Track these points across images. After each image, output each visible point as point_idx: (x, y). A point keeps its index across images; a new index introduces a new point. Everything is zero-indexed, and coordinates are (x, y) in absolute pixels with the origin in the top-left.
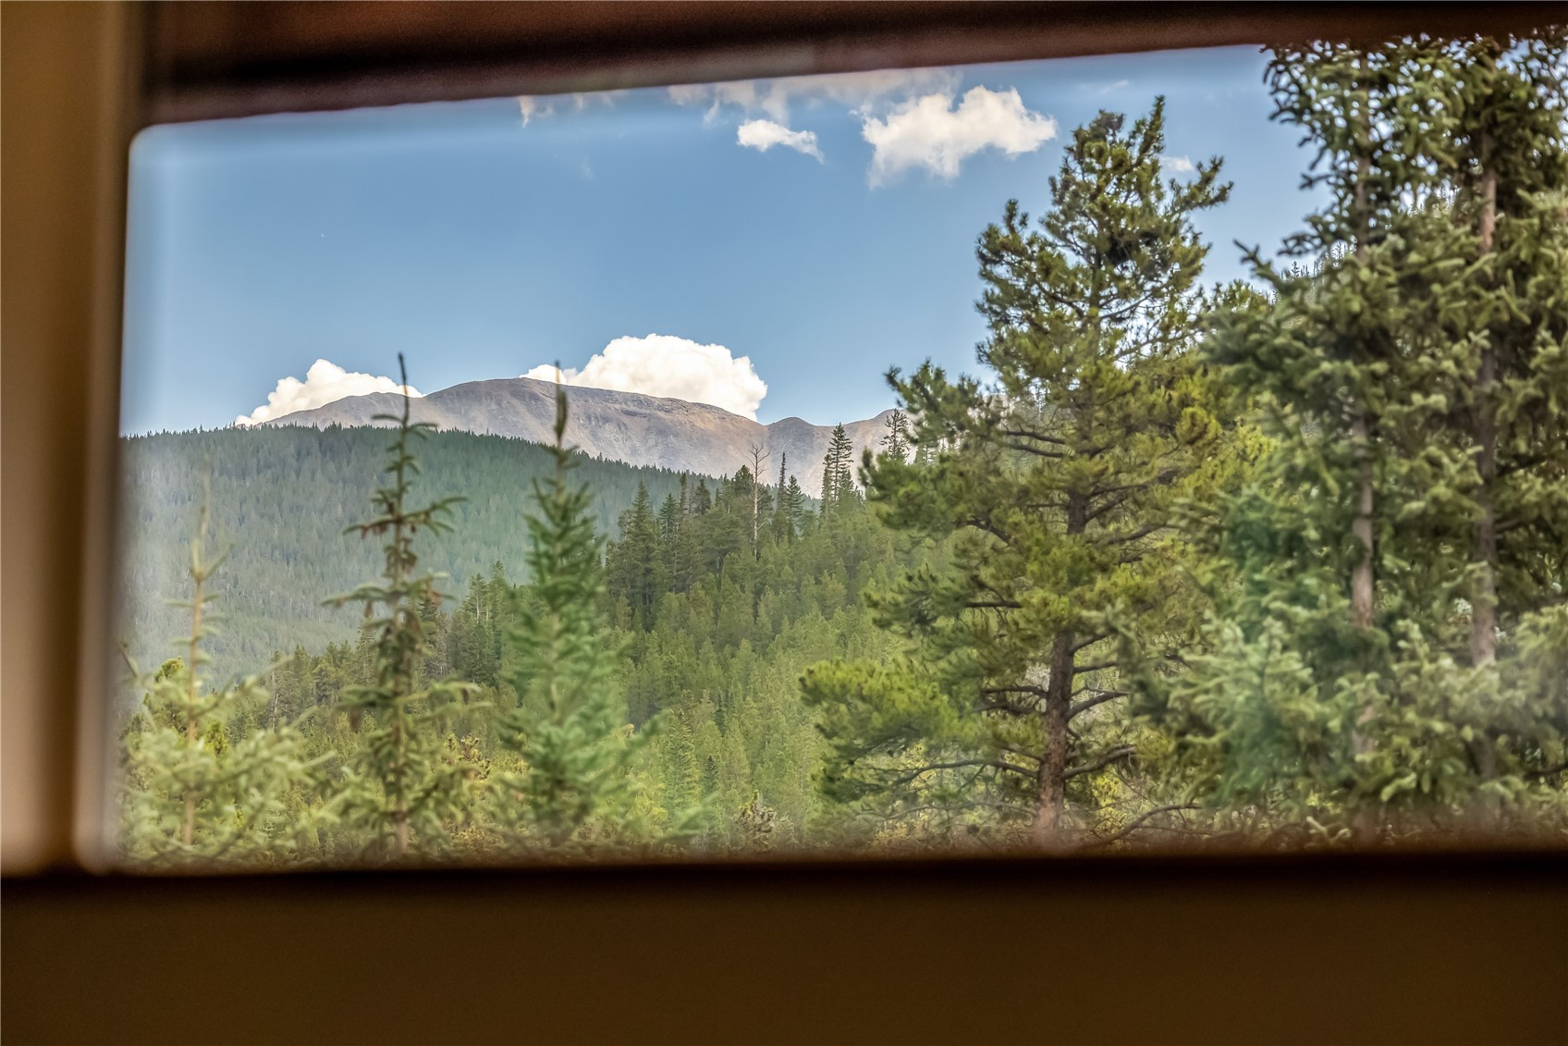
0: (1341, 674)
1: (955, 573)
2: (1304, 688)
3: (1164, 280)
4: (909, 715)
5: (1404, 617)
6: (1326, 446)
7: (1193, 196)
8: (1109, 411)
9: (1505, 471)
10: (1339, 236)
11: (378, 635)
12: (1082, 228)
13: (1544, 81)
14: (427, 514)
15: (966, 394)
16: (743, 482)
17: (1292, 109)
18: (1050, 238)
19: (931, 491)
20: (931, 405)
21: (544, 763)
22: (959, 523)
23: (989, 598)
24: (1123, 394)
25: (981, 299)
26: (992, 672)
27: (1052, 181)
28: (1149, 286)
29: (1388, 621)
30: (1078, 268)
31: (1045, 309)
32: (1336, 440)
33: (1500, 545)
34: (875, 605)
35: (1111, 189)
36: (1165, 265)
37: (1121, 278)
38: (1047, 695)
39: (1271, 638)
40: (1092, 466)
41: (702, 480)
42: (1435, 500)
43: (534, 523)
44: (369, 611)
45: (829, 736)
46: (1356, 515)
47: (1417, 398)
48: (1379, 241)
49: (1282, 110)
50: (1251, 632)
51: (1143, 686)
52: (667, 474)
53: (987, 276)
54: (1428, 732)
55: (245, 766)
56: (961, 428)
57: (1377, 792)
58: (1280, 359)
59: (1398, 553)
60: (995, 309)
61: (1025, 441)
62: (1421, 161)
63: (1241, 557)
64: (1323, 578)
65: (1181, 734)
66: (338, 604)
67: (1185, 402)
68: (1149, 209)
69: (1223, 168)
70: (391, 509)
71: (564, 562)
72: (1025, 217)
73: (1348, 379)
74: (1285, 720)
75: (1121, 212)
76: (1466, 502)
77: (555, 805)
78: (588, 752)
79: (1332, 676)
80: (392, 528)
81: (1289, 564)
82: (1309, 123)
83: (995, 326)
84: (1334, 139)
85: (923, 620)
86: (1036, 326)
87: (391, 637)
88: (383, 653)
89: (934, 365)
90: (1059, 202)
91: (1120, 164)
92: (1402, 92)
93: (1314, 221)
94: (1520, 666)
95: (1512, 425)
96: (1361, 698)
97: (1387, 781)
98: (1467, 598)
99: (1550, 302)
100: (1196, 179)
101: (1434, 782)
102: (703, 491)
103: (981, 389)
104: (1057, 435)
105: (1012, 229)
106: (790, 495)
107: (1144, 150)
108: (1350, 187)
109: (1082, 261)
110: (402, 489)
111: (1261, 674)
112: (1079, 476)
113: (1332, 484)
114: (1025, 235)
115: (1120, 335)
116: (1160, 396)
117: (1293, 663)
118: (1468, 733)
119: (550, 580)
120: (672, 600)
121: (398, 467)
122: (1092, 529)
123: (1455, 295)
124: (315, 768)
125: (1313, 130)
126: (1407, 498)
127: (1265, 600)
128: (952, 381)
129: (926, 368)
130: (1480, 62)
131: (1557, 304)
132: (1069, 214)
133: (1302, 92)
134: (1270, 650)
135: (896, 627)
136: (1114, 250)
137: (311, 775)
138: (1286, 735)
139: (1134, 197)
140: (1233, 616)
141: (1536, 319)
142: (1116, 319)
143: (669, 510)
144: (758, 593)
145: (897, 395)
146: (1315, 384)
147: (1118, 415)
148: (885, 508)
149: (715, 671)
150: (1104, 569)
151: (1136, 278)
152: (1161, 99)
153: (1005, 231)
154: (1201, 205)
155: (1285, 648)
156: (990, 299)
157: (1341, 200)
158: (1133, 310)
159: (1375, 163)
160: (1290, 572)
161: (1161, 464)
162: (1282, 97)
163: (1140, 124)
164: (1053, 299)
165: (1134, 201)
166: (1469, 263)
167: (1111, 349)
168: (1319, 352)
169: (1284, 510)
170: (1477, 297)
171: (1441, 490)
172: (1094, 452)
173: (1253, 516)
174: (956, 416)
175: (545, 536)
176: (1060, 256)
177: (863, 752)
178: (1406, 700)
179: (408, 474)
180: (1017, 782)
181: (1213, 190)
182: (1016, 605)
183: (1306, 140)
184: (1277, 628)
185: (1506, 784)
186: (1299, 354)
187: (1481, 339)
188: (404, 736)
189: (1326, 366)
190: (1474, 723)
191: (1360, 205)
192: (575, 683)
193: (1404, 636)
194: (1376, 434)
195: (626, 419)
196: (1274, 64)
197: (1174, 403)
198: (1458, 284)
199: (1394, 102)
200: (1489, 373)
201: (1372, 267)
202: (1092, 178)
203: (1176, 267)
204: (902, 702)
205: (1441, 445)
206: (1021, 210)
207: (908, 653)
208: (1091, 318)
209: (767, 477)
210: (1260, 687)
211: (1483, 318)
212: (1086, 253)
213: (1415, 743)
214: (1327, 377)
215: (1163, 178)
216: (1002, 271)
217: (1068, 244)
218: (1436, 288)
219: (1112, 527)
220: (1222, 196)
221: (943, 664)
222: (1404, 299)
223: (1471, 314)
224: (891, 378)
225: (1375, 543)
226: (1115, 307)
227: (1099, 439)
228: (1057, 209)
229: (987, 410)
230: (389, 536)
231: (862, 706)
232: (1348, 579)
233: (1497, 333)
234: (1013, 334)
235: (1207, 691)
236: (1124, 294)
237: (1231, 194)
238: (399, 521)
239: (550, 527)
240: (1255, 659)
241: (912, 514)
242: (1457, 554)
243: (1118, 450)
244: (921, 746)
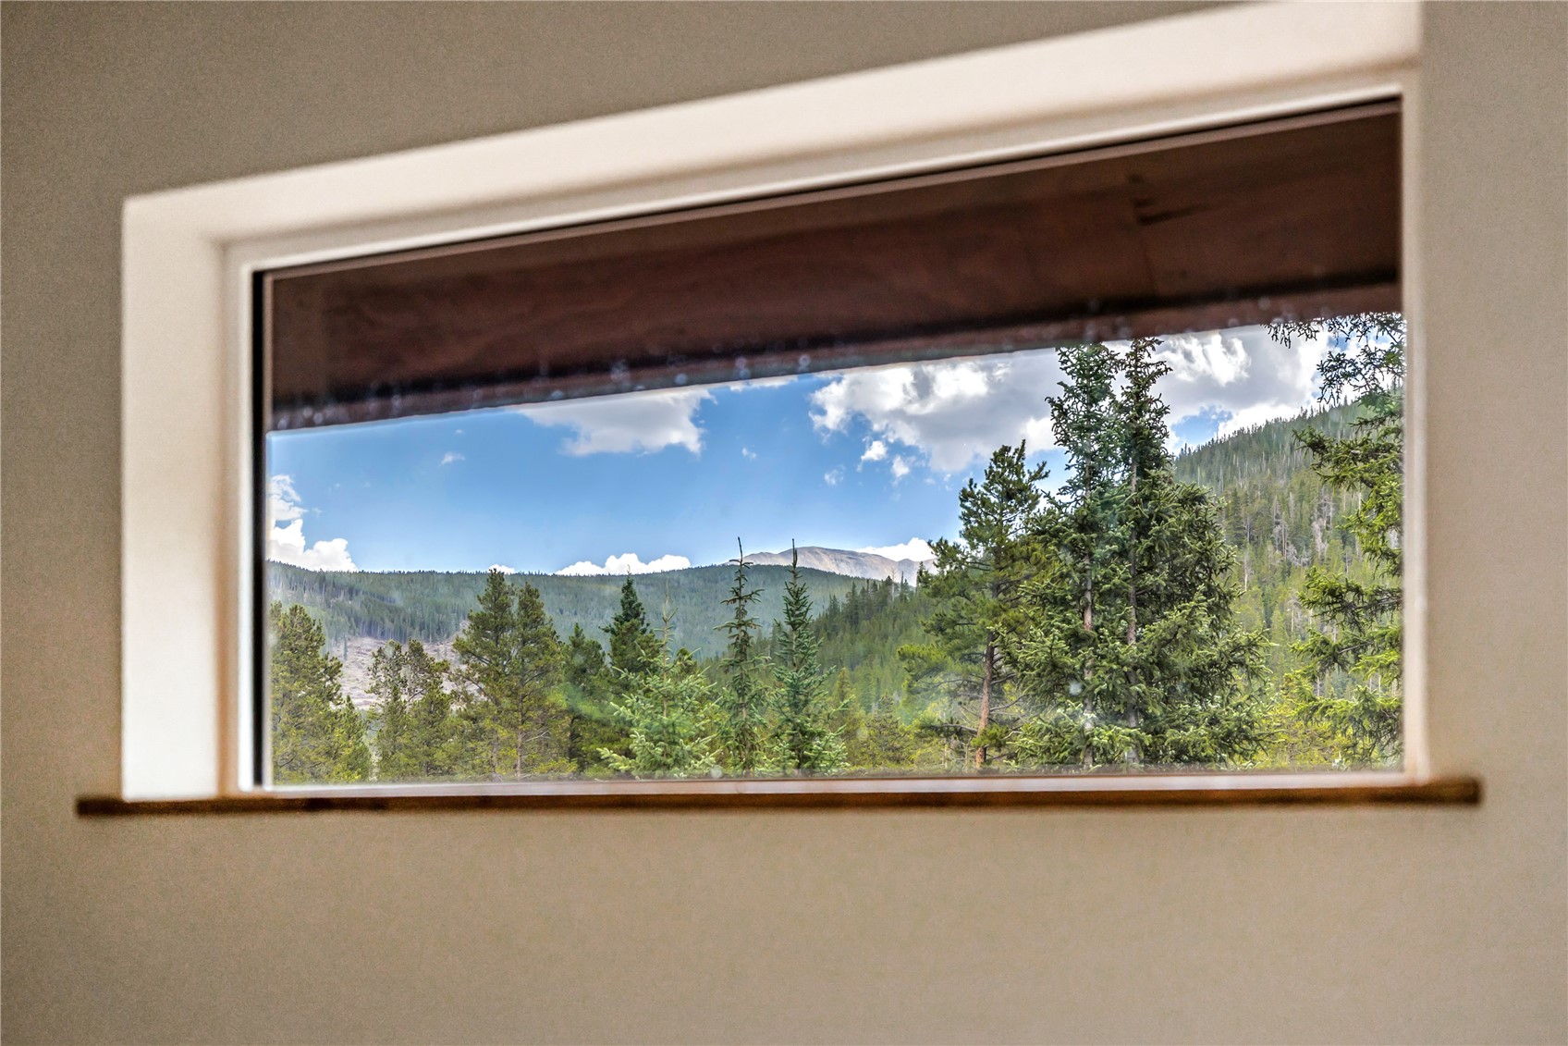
0: (1080, 648)
1: (953, 613)
2: (1067, 653)
3: (1026, 506)
4: (937, 663)
5: (1102, 627)
6: (1075, 565)
7: (1036, 475)
8: (1007, 554)
9: (1140, 573)
10: (1079, 487)
11: (734, 640)
12: (996, 488)
13: (1155, 428)
14: (750, 595)
15: (956, 548)
16: (889, 582)
17: (1062, 440)
18: (985, 492)
19: (943, 584)
20: (943, 553)
21: (791, 685)
22: (954, 595)
23: (965, 622)
24: (1011, 548)
25: (961, 515)
26: (967, 647)
27: (986, 471)
28: (1020, 508)
29: (1096, 629)
30: (995, 503)
31: (983, 518)
32: (1078, 563)
33: (1138, 600)
34: (924, 625)
35: (1006, 474)
36: (1026, 501)
37: (1010, 506)
38: (986, 656)
39: (1054, 635)
40: (1002, 574)
41: (875, 581)
42: (1114, 584)
43: (786, 599)
44: (730, 631)
45: (909, 672)
46: (1086, 590)
47: (1108, 547)
48: (1094, 488)
49: (1058, 441)
50: (1047, 633)
51: (1009, 654)
52: (863, 579)
53: (963, 506)
54: (1111, 668)
55: (684, 689)
56: (954, 561)
57: (1093, 690)
58: (1058, 533)
59: (1101, 603)
60: (966, 518)
61: (977, 565)
62: (1110, 459)
63: (1044, 606)
64: (1073, 613)
65: (1022, 671)
66: (719, 630)
67: (1034, 550)
68: (1020, 480)
69: (1047, 465)
70: (737, 594)
71: (797, 612)
72: (976, 484)
73: (1083, 540)
74: (1060, 664)
75: (1011, 481)
76: (1125, 584)
77: (796, 701)
78: (806, 682)
79: (1077, 649)
80: (738, 601)
81: (1062, 608)
82: (1069, 446)
83: (966, 524)
84: (1078, 451)
85: (942, 630)
86: (980, 524)
87: (739, 641)
88: (736, 647)
89: (944, 538)
90: (988, 479)
91: (1010, 464)
92: (1103, 433)
93: (1070, 482)
94: (1145, 644)
95: (1143, 556)
96: (1087, 657)
97: (1097, 686)
98: (1125, 620)
99: (1156, 510)
100: (1037, 469)
101: (1114, 686)
102: (875, 585)
103: (961, 547)
104: (988, 563)
105: (971, 489)
106: (905, 586)
107: (1018, 459)
108: (1084, 469)
109: (997, 501)
110: (741, 587)
111: (1051, 649)
112: (996, 578)
113: (1076, 579)
114: (976, 491)
115: (1010, 526)
116: (1024, 549)
117: (1062, 644)
118: (1126, 669)
119: (792, 619)
120: (865, 623)
121: (739, 579)
122: (1001, 596)
123: (1122, 508)
124: (713, 688)
125: (1070, 448)
126: (1104, 584)
127: (1052, 622)
128: (951, 544)
129: (941, 540)
130: (1131, 421)
131: (1158, 511)
132: (992, 483)
133: (1066, 434)
134: (1053, 640)
135: (932, 632)
136: (1009, 495)
137: (710, 691)
138: (1060, 671)
139: (1015, 476)
140: (1041, 628)
141: (1151, 516)
142: (1009, 521)
143: (863, 591)
144: (895, 620)
145: (931, 550)
146: (1071, 542)
147: (1009, 555)
148: (928, 591)
149: (880, 648)
150: (1005, 611)
151: (1016, 506)
152: (1024, 441)
153: (969, 490)
154: (1039, 479)
155: (1060, 639)
156: (964, 514)
157: (1080, 474)
158: (1015, 517)
159: (1093, 460)
160: (1062, 611)
161: (1025, 572)
162: (1059, 436)
163: (1017, 450)
164: (986, 514)
165: (1015, 478)
166: (1127, 496)
167: (1007, 531)
168: (1072, 530)
169: (1059, 589)
170: (1130, 509)
171: (1116, 580)
172: (1001, 569)
173: (1048, 591)
174: (952, 557)
175: (790, 603)
176: (989, 499)
177: (921, 677)
178: (1103, 657)
179: (743, 581)
180: (975, 686)
181: (1043, 473)
182: (974, 624)
183: (1067, 452)
184: (1057, 632)
185: (1139, 687)
186: (1064, 531)
187: (1131, 524)
188: (744, 677)
189: (1074, 535)
190: (1128, 665)
191: (1087, 475)
192: (802, 656)
193: (1102, 634)
194: (1093, 560)
195: (849, 560)
196: (1055, 424)
197: (1030, 551)
198: (1123, 504)
199: (1099, 437)
200: (1134, 537)
201: (1091, 499)
202: (1000, 470)
203: (1030, 502)
204: (934, 659)
205: (1117, 564)
206: (974, 482)
207: (937, 642)
208: (1000, 520)
209: (897, 580)
210: (1051, 653)
211: (1131, 517)
212: (998, 497)
213: (1107, 673)
214: (1075, 539)
215: (1025, 469)
216: (968, 504)
217: (992, 494)
218: (1115, 506)
219: (1008, 596)
220: (1046, 475)
221: (949, 645)
222: (1103, 509)
223: (1127, 515)
224: (929, 544)
225: (1092, 600)
226: (1009, 516)
227: (1003, 564)
228: (987, 481)
229: (963, 555)
230: (737, 604)
231: (920, 661)
232: (1083, 613)
233: (1137, 521)
234: (972, 527)
235: (1031, 655)
236: (1012, 512)
237: (1050, 474)
238: (740, 598)
239: (792, 599)
240: (1048, 643)
241: (937, 592)
242: (1123, 602)
243: (1010, 568)
244: (942, 674)
